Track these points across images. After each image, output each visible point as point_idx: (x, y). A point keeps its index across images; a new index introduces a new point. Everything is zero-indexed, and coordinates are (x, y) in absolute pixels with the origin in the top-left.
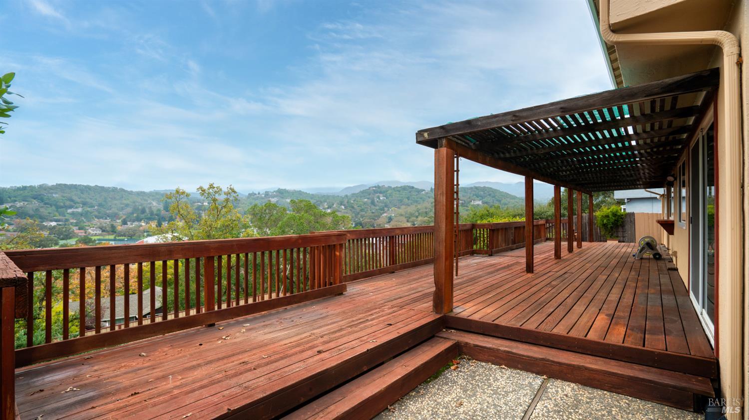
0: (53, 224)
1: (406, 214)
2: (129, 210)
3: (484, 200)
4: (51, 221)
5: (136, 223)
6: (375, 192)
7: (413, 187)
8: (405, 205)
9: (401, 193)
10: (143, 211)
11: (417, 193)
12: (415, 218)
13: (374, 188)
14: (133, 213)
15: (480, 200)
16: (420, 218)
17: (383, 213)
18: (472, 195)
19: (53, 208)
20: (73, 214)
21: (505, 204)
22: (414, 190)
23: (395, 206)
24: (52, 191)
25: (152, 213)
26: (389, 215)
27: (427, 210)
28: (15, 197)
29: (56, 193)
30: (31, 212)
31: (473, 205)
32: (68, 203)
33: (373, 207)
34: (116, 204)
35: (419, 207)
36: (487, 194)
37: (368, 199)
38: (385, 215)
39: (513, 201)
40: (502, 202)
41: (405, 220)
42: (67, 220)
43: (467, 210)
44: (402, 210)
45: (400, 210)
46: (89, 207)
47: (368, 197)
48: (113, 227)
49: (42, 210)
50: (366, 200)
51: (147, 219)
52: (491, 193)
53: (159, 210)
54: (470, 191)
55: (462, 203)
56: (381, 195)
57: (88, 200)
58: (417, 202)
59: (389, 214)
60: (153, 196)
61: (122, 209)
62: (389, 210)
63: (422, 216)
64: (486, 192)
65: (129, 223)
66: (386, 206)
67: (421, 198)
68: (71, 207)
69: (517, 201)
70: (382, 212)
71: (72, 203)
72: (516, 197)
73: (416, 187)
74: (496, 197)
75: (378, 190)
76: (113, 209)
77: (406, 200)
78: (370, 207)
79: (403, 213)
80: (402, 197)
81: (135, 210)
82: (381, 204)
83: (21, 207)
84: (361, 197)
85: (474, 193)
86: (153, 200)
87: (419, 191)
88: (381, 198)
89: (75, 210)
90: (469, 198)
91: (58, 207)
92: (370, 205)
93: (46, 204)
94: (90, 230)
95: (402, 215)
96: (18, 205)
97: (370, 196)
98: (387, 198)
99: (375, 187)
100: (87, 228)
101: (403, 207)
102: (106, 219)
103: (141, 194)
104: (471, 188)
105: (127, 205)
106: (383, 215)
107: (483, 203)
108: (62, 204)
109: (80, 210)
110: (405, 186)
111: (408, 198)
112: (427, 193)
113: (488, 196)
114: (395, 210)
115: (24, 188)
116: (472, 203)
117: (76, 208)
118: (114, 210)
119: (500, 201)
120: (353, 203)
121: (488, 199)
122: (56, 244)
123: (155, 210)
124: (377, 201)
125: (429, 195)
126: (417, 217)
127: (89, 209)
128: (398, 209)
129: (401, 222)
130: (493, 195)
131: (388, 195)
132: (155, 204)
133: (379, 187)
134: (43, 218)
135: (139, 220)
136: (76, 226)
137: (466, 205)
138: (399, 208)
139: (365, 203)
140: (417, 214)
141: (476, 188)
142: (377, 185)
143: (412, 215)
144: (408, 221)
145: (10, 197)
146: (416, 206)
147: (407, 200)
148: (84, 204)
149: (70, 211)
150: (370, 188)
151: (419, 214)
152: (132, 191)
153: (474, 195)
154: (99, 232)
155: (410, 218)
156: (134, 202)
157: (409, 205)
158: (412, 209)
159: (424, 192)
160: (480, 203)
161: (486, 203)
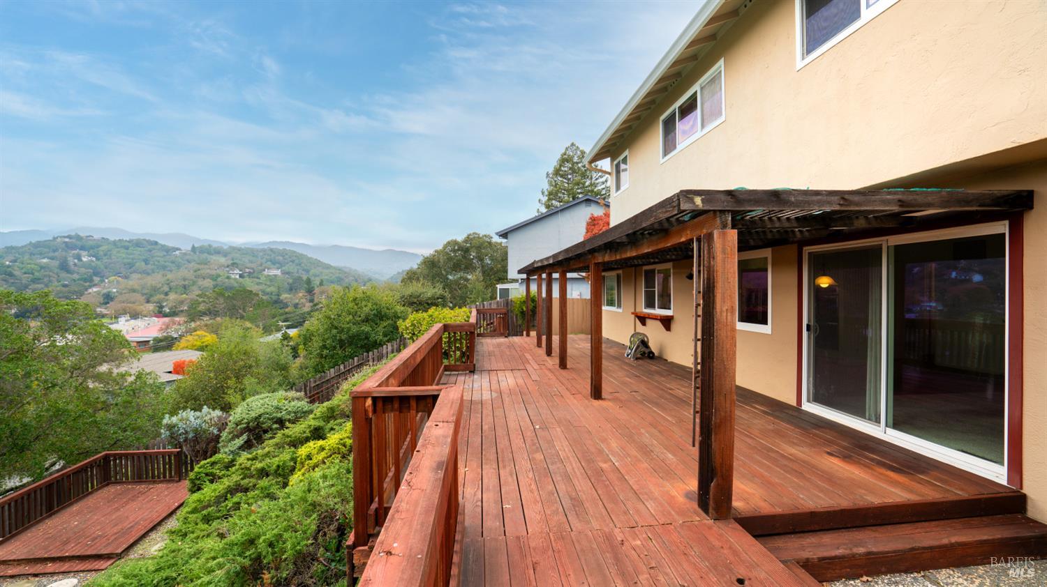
1: (143, 288)
3: (284, 268)
6: (68, 247)
7: (156, 243)
8: (140, 273)
9: (129, 251)
11: (165, 254)
12: (162, 296)
13: (67, 240)
15: (278, 268)
16: (172, 296)
17: (90, 287)
18: (264, 260)
21: (315, 276)
22: (158, 247)
23: (118, 274)
26: (105, 291)
27: (186, 283)
31: (268, 275)
33: (63, 275)
35: (170, 276)
36: (289, 259)
37: (52, 258)
38: (95, 290)
39: (327, 271)
40: (311, 273)
41: (142, 299)
43: (258, 284)
44: (135, 281)
45: (131, 283)
47: (51, 254)
50: (45, 260)
52: (294, 258)
54: (261, 254)
55: (250, 273)
56: (84, 253)
58: (164, 268)
59: (104, 287)
62: (103, 281)
63: (176, 293)
64: (287, 257)
66: (96, 273)
67: (173, 262)
69: (333, 271)
70: (87, 284)
72: (332, 266)
73: (161, 242)
74: (303, 265)
75: (77, 243)
77: (141, 265)
78: (57, 274)
79: (136, 287)
80: (133, 259)
82: (83, 270)
84: (31, 254)
85: (268, 257)
87: (168, 250)
88: (84, 259)
90: (261, 265)
92: (56, 271)
95: (134, 291)
97: (56, 254)
98: (97, 260)
99: (69, 237)
101: (135, 276)
104: (264, 250)
106: (90, 291)
107: (284, 273)
110: (138, 240)
111: (146, 261)
112: (185, 254)
113: (291, 263)
114: (117, 281)
116: (266, 273)
119: (307, 271)
120: (9, 266)
121: (290, 267)
124: (75, 265)
125: (188, 257)
126: (166, 294)
128: (126, 280)
129: (134, 303)
130: (297, 261)
131: (101, 253)
133: (78, 238)
137: (255, 275)
138: (126, 277)
139: (42, 267)
140: (166, 288)
141: (271, 250)
142: (73, 234)
143: (155, 290)
144: (148, 302)
146: (164, 275)
147: (143, 263)
150: (55, 239)
151: (171, 289)
153: (267, 261)
155: (151, 296)
157: (148, 274)
158: (156, 279)
159: (177, 252)
160: (278, 272)
161: (288, 273)
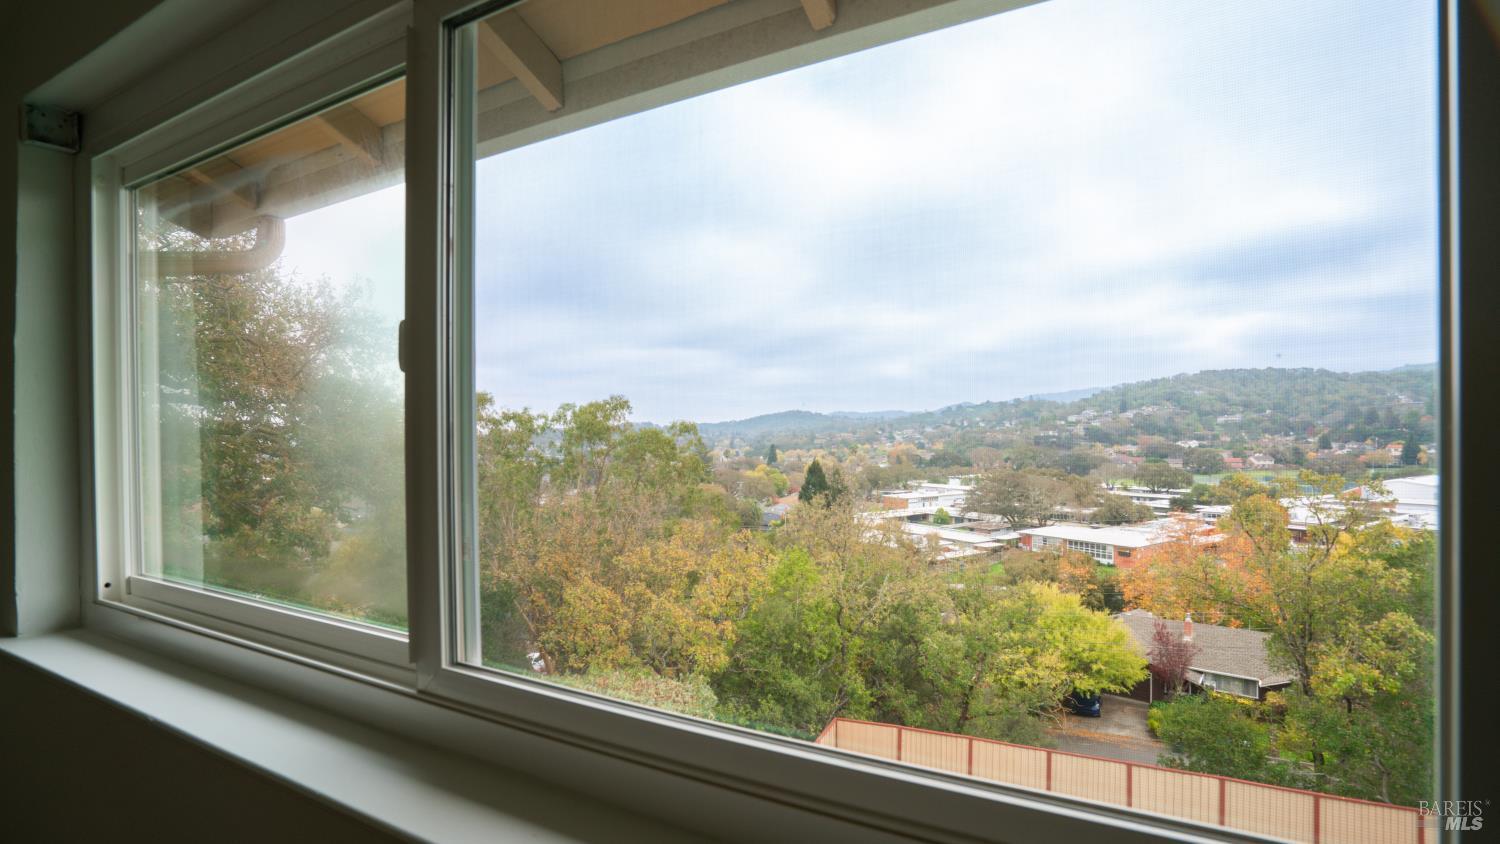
0: (1194, 444)
2: (1339, 415)
4: (1191, 439)
5: (1352, 446)
10: (1372, 418)
14: (1346, 423)
19: (1195, 414)
20: (1225, 425)
24: (1193, 385)
25: (1394, 422)
28: (1143, 398)
29: (1199, 389)
30: (1162, 424)
32: (1218, 406)
34: (1308, 404)
42: (1215, 437)
46: (1256, 412)
48: (1297, 453)
49: (1178, 420)
51: (1381, 436)
53: (1415, 415)
57: (1254, 398)
60: (1399, 381)
61: (1323, 413)
65: (1334, 445)
68: (1223, 413)
71: (1225, 406)
76: (1302, 415)
81: (1354, 413)
83: (1149, 416)
86: (1401, 390)
89: (1231, 418)
91: (1202, 414)
93: (1183, 408)
94: (1252, 459)
96: (1147, 410)
100: (1248, 452)
102: (1287, 435)
103: (1369, 378)
105: (1334, 405)
108: (1208, 408)
109: (1237, 418)
115: (1155, 382)
117: (1233, 414)
118: (1305, 416)
122: (1189, 483)
123: (1402, 413)
127: (1255, 416)
132: (1403, 399)
134: (1178, 434)
135: (1361, 437)
136: (1229, 449)
145: (1135, 399)
148: (1247, 406)
149: (1221, 420)
152: (1346, 374)
154: (1270, 462)
156: (1351, 398)
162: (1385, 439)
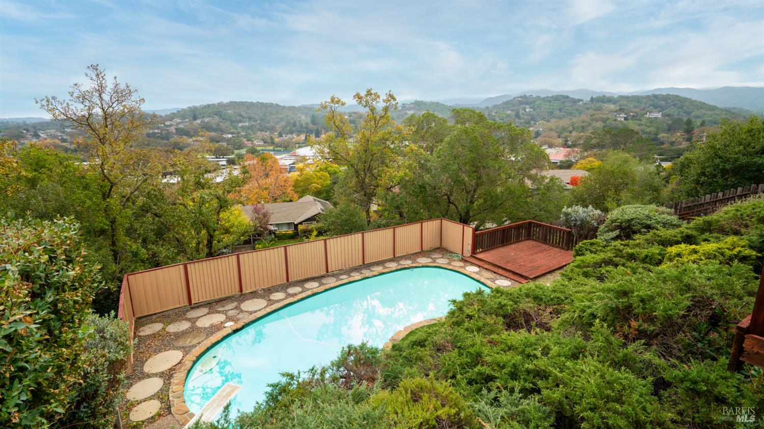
0: (230, 136)
1: (557, 128)
2: (283, 123)
3: (664, 111)
4: (228, 134)
5: (289, 136)
6: (520, 103)
7: (568, 97)
8: (556, 118)
9: (552, 104)
10: (295, 125)
11: (572, 104)
12: (568, 134)
13: (520, 99)
14: (286, 127)
15: (659, 112)
16: (574, 134)
17: (529, 127)
18: (648, 105)
19: (229, 122)
20: (242, 127)
21: (698, 117)
22: (569, 99)
23: (543, 119)
24: (226, 108)
25: (301, 126)
26: (536, 130)
27: (585, 124)
28: (203, 114)
29: (230, 110)
30: (214, 126)
31: (650, 118)
32: (239, 118)
33: (517, 120)
34: (273, 119)
35: (574, 120)
36: (671, 104)
37: (512, 111)
38: (531, 129)
39: (711, 113)
40: (693, 114)
41: (556, 135)
42: (239, 133)
43: (639, 125)
44: (553, 123)
45: (550, 124)
46: (254, 121)
47: (512, 108)
48: (272, 139)
49: (221, 124)
50: (509, 112)
51: (297, 131)
52: (676, 102)
53: (307, 123)
54: (645, 100)
55: (633, 116)
56: (527, 106)
57: (253, 115)
58: (571, 114)
59: (536, 128)
60: (301, 110)
61: (278, 123)
62: (535, 123)
63: (577, 131)
64: (669, 101)
65: (284, 135)
66: (533, 119)
67: (577, 110)
68: (241, 121)
69: (719, 112)
70: (528, 125)
71: (241, 118)
72: (718, 108)
73: (571, 96)
74: (685, 108)
75: (525, 100)
76: (271, 123)
77: (557, 113)
78: (514, 120)
79: (553, 127)
80: (553, 109)
81: (288, 124)
82: (526, 117)
83: (208, 122)
84: (504, 109)
85: (651, 103)
86: (302, 114)
87: (575, 101)
88: (527, 110)
89: (244, 124)
90: (644, 109)
91: (232, 122)
92: (514, 117)
93: (223, 119)
94: (255, 142)
95: (551, 130)
96: (207, 120)
97: (515, 108)
98: (534, 110)
99: (521, 97)
100: (253, 139)
101: (553, 120)
102: (266, 132)
103: (292, 108)
104: (648, 97)
105: (282, 119)
107: (663, 115)
108: (234, 119)
109: (247, 124)
110: (557, 96)
111: (560, 110)
112: (585, 104)
113: (673, 107)
114: (543, 124)
115: (209, 106)
116: (647, 116)
117: (245, 122)
118: (272, 124)
119: (689, 113)
120: (494, 116)
121: (673, 111)
122: (233, 153)
123: (303, 123)
124: (523, 114)
125: (587, 106)
126: (571, 132)
127: (253, 123)
128: (548, 123)
129: (551, 137)
130: (679, 105)
131: (536, 106)
132: (303, 117)
133: (525, 97)
134: (223, 131)
135: (292, 133)
136: (246, 138)
137: (638, 118)
138: (548, 121)
139: (508, 116)
140: (571, 128)
141: (655, 96)
142: (523, 95)
143: (564, 129)
144: (559, 137)
145: (200, 114)
146: (571, 119)
147: (558, 112)
148: (250, 118)
149: (240, 125)
150: (514, 98)
151: (574, 128)
152: (285, 106)
153: (650, 105)
154: (262, 143)
155: (561, 133)
156: (287, 116)
157: (561, 118)
158: (566, 122)
159: (581, 103)
160: (659, 115)
161: (669, 115)
162: (299, 133)
